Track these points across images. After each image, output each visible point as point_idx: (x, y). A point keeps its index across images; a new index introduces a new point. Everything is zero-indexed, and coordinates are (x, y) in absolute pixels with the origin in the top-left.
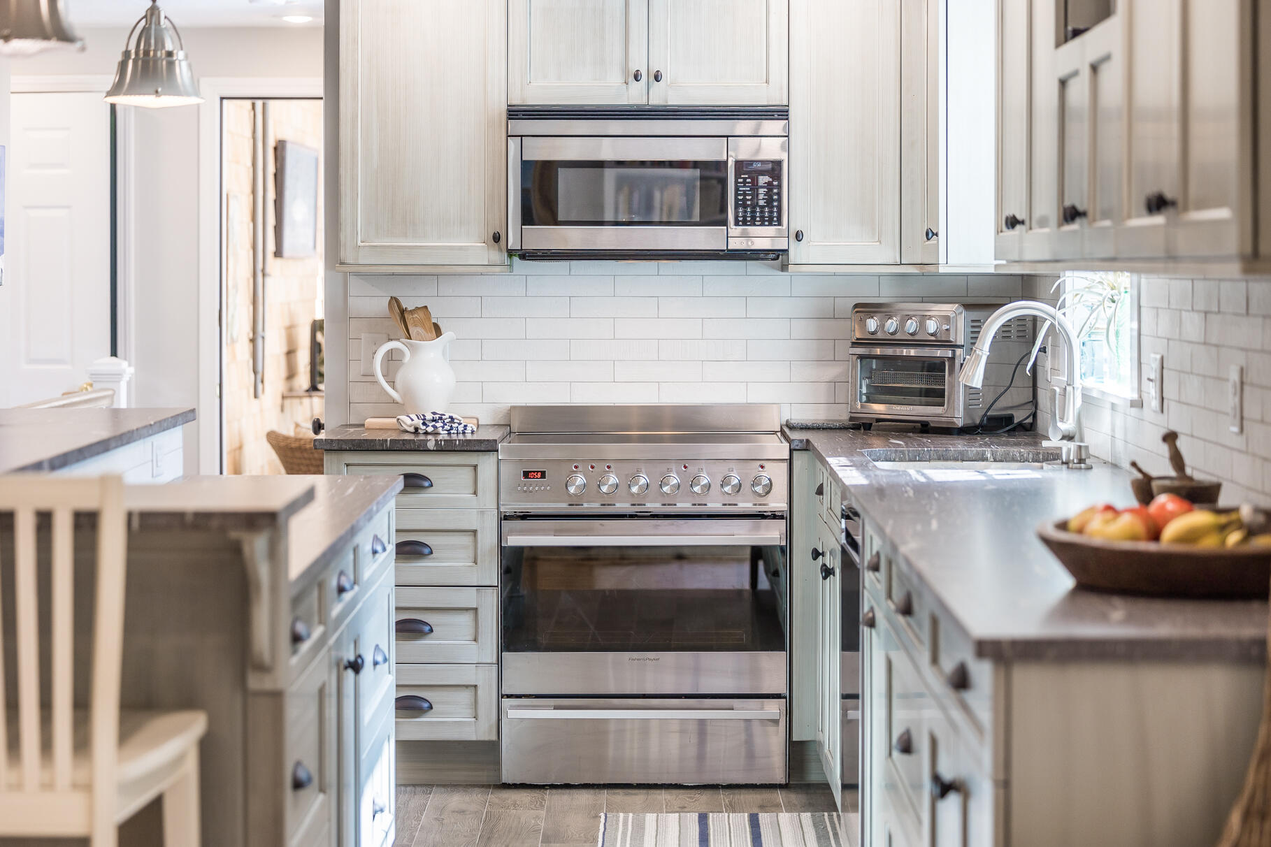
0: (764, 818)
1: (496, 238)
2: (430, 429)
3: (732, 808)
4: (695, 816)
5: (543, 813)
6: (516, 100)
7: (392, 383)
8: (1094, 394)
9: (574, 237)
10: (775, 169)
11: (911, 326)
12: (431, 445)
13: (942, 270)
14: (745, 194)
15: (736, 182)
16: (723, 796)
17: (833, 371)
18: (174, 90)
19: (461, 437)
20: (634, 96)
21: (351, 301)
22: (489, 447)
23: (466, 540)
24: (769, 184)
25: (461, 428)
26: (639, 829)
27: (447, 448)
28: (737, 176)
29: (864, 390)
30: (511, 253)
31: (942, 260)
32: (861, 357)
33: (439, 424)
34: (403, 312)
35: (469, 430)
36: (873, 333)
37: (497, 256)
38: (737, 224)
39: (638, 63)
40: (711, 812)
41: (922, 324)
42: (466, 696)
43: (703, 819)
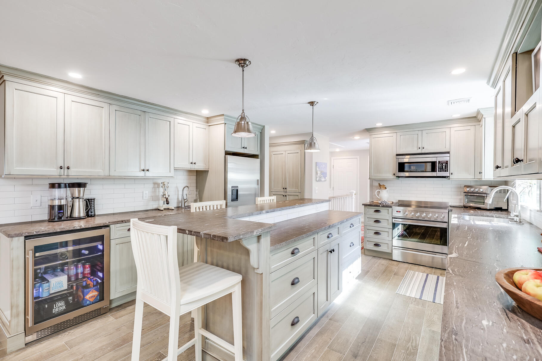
0: (440, 277)
1: (394, 174)
2: (382, 203)
3: (435, 273)
4: (426, 274)
5: (397, 267)
6: (398, 153)
7: (378, 196)
8: (525, 207)
9: (407, 174)
10: (447, 163)
11: (477, 190)
12: (381, 206)
13: (483, 180)
14: (440, 167)
15: (439, 165)
16: (434, 270)
17: (460, 197)
18: (315, 149)
19: (388, 205)
20: (419, 151)
21: (373, 184)
22: (391, 207)
23: (387, 221)
24: (445, 165)
25: (388, 203)
26: (414, 275)
27: (383, 206)
28: (439, 164)
29: (466, 201)
30: (397, 177)
31: (483, 177)
32: (466, 195)
33: (384, 202)
34: (380, 185)
35: (389, 204)
36: (469, 191)
37: (394, 177)
38: (439, 172)
39: (420, 146)
40: (430, 274)
41: (479, 190)
42: (386, 245)
43: (427, 275)
